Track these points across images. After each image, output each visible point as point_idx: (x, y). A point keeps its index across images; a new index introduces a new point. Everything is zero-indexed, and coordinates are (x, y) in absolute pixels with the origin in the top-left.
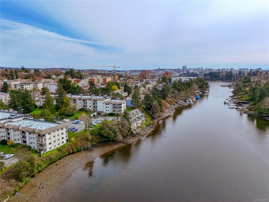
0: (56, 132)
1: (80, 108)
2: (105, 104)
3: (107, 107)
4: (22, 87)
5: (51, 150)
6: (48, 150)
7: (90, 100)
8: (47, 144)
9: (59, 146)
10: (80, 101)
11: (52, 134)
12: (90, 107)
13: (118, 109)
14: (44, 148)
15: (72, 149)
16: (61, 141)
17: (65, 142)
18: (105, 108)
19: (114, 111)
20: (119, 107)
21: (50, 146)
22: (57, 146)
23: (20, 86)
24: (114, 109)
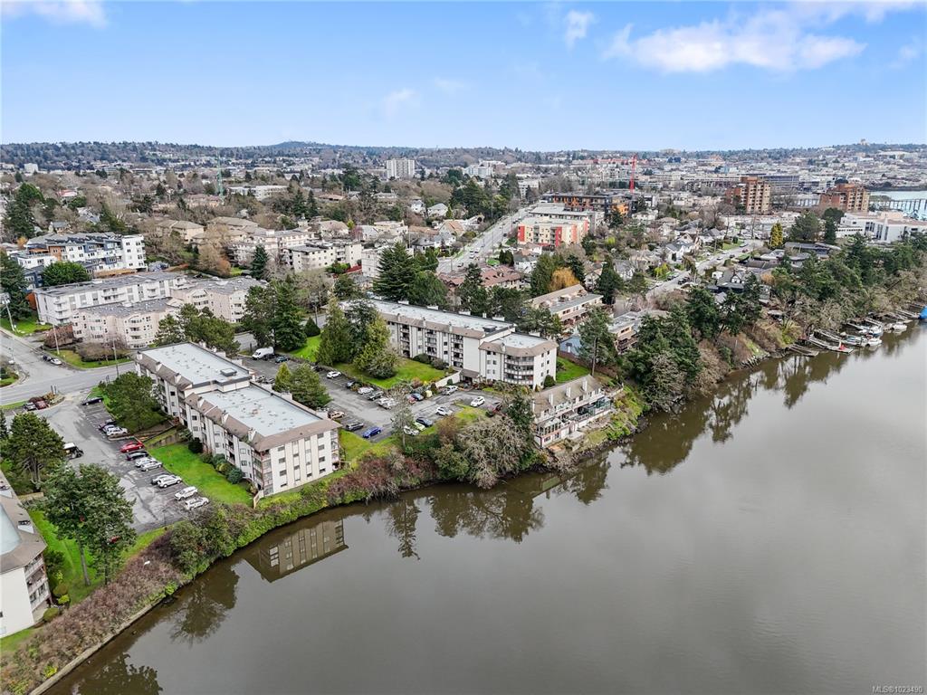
0: (302, 441)
1: (420, 352)
2: (485, 352)
3: (488, 362)
4: (305, 257)
5: (285, 488)
6: (277, 489)
7: (445, 333)
8: (276, 474)
9: (310, 479)
10: (420, 333)
11: (288, 446)
12: (446, 352)
13: (520, 373)
14: (266, 484)
15: (342, 495)
16: (316, 467)
17: (330, 469)
18: (484, 362)
19: (510, 376)
20: (524, 366)
21: (283, 479)
22: (305, 480)
23: (300, 253)
24: (509, 372)
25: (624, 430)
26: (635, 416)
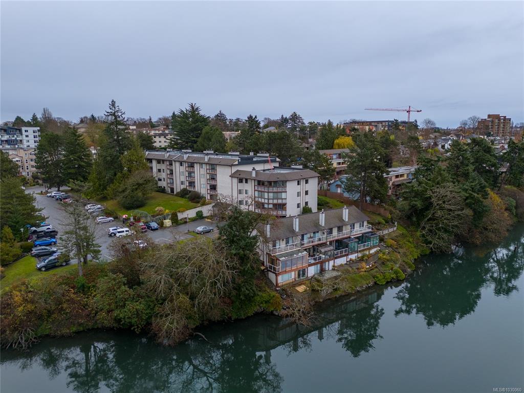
1: (182, 188)
2: (237, 180)
3: (240, 192)
10: (182, 168)
18: (236, 192)
25: (396, 272)
26: (410, 259)
